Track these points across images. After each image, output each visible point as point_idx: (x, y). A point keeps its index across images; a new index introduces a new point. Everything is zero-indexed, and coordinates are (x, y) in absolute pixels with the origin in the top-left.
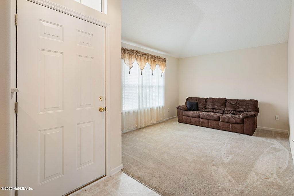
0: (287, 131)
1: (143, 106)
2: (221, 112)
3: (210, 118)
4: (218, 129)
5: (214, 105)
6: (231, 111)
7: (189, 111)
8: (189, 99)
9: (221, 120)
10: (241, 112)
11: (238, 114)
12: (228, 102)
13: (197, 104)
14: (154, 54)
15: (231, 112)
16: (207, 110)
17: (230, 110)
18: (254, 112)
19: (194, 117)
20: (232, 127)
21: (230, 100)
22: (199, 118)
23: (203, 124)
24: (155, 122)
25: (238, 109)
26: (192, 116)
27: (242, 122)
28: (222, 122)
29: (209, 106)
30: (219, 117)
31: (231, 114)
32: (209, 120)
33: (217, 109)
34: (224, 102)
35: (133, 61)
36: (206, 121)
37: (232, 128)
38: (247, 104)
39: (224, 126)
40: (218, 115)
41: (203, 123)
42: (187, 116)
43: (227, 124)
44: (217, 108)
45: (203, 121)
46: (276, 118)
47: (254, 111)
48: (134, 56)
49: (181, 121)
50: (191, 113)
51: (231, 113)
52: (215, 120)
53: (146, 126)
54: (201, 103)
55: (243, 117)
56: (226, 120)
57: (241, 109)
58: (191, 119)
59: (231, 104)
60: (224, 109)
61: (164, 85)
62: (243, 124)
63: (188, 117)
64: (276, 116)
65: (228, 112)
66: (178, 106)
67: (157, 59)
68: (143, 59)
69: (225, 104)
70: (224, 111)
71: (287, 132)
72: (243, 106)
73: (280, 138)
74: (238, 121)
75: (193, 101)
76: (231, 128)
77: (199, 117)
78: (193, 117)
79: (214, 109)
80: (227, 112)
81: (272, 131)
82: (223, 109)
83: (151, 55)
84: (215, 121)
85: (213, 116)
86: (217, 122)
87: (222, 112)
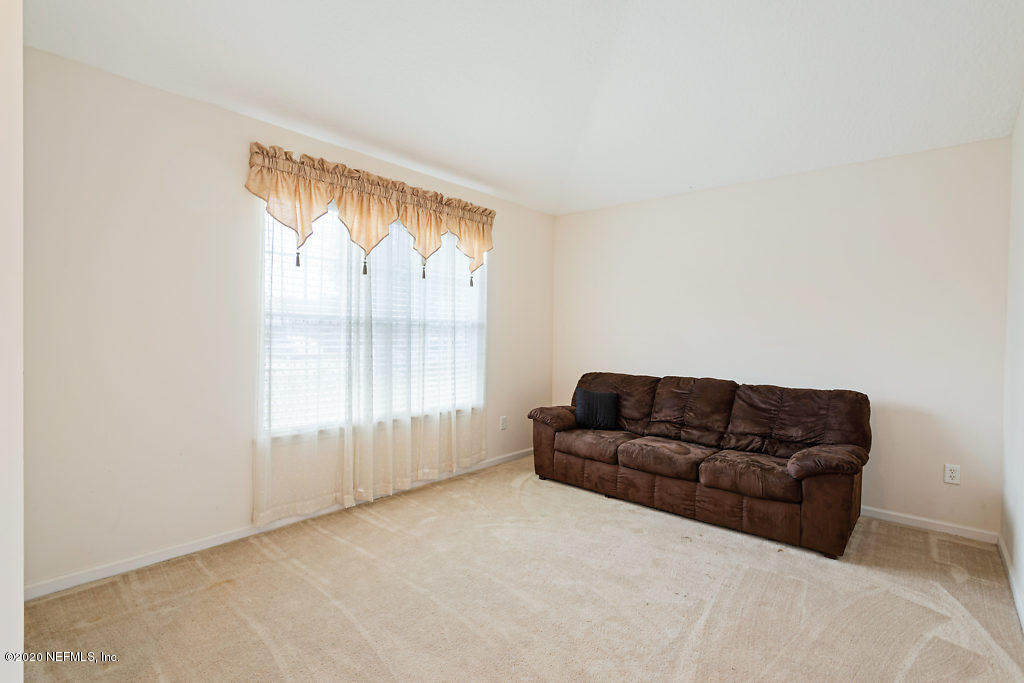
0: (996, 534)
1: (371, 410)
2: (711, 438)
3: (659, 468)
4: (692, 516)
5: (683, 409)
6: (750, 438)
7: (579, 432)
8: (589, 381)
9: (702, 480)
10: (792, 446)
11: (781, 451)
12: (740, 398)
13: (617, 401)
14: (431, 188)
15: (751, 442)
16: (655, 429)
17: (746, 435)
18: (850, 447)
19: (595, 456)
20: (750, 511)
21: (751, 387)
22: (617, 463)
23: (632, 490)
24: (435, 476)
25: (781, 432)
26: (588, 454)
27: (795, 492)
28: (707, 486)
29: (662, 415)
30: (697, 464)
31: (752, 451)
32: (654, 474)
33: (695, 428)
34: (724, 396)
35: (317, 209)
36: (641, 479)
37: (750, 520)
38: (823, 412)
39: (716, 505)
40: (696, 452)
41: (630, 484)
42: (569, 452)
43: (729, 500)
44: (696, 422)
45: (631, 477)
46: (948, 474)
47: (850, 443)
48: (322, 186)
49: (545, 471)
50: (585, 441)
51: (749, 448)
52: (678, 477)
53: (389, 496)
54: (633, 400)
55: (797, 472)
56: (725, 482)
57: (796, 433)
58: (583, 467)
59: (752, 405)
60: (721, 430)
61: (485, 321)
62: (800, 503)
63: (572, 459)
64: (947, 465)
65: (738, 441)
66: (536, 410)
67: (446, 209)
68: (375, 208)
69: (730, 403)
70: (721, 438)
71: (995, 542)
72: (804, 420)
73: (967, 577)
74: (776, 486)
75: (602, 390)
76: (745, 519)
77: (614, 460)
78: (591, 459)
79: (682, 424)
80: (733, 442)
81: (925, 533)
82: (718, 426)
83: (415, 192)
84: (679, 482)
85: (670, 459)
86: (687, 486)
87: (714, 442)
